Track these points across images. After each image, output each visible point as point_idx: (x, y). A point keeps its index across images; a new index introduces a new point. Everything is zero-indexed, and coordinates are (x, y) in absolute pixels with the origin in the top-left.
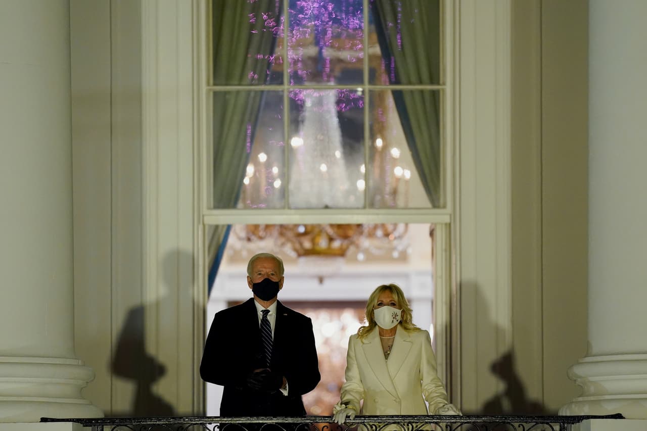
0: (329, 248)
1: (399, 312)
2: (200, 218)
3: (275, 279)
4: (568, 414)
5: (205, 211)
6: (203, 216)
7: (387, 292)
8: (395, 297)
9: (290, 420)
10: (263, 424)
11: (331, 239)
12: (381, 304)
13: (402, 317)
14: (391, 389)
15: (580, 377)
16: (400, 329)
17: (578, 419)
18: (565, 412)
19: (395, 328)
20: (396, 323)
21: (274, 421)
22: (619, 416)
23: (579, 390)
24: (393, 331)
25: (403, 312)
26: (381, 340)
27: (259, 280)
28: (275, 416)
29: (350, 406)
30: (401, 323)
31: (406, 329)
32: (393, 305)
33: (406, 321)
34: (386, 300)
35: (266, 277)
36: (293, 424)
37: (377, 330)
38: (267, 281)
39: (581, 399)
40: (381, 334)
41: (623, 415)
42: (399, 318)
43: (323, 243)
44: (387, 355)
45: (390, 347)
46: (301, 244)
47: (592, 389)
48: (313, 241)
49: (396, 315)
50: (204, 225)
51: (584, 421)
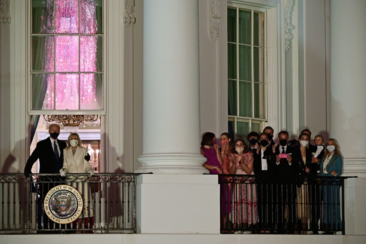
0: (74, 123)
1: (77, 141)
2: (28, 113)
3: (57, 132)
4: (136, 173)
5: (29, 111)
6: (29, 112)
7: (74, 135)
8: (77, 137)
9: (50, 175)
10: (42, 176)
11: (74, 121)
12: (72, 139)
13: (79, 143)
14: (75, 165)
15: (140, 161)
16: (78, 147)
17: (139, 174)
18: (135, 172)
19: (76, 146)
20: (77, 145)
21: (45, 175)
22: (151, 173)
23: (140, 165)
24: (76, 147)
25: (79, 141)
26: (72, 150)
27: (53, 132)
28: (45, 173)
29: (65, 170)
30: (78, 145)
31: (79, 146)
32: (76, 139)
33: (80, 144)
34: (74, 138)
35: (55, 132)
36: (51, 175)
37: (71, 147)
38: (55, 133)
39: (140, 168)
40: (72, 148)
41: (153, 173)
42: (78, 143)
43: (71, 122)
44: (74, 154)
45: (75, 152)
46: (65, 122)
47: (144, 165)
48: (69, 121)
49: (77, 142)
50: (29, 115)
51: (141, 175)
